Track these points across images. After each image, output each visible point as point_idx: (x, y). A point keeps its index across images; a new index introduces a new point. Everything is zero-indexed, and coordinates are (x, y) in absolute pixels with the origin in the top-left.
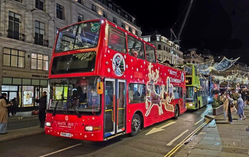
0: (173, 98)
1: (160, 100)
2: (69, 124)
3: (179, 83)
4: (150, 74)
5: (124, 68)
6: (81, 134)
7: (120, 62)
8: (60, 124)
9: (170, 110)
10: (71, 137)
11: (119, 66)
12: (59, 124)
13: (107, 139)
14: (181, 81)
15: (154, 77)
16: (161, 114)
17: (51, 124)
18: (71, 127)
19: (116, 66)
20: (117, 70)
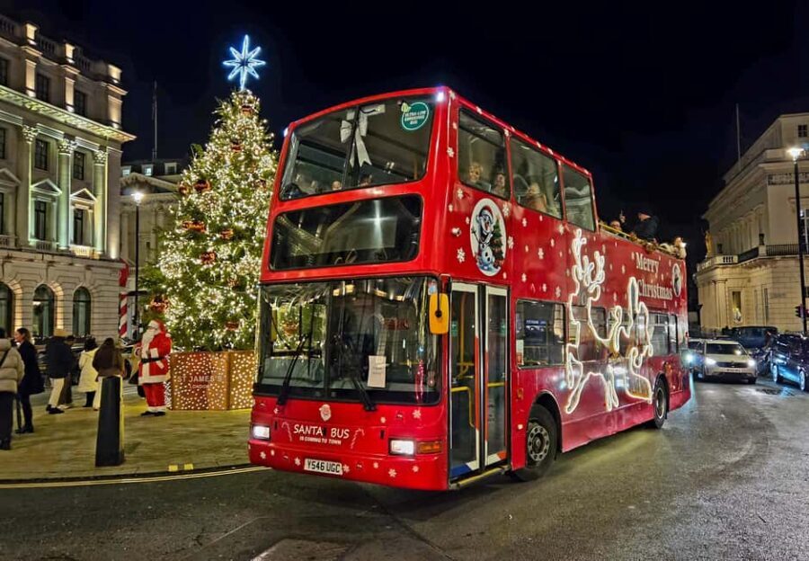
0: (647, 354)
1: (610, 360)
2: (334, 431)
3: (666, 300)
4: (577, 268)
5: (504, 249)
6: (376, 465)
7: (491, 228)
8: (302, 430)
9: (639, 394)
10: (341, 473)
11: (488, 240)
12: (297, 431)
13: (458, 485)
14: (673, 292)
15: (589, 278)
16: (614, 407)
17: (270, 432)
18: (339, 442)
19: (480, 243)
20: (484, 254)
